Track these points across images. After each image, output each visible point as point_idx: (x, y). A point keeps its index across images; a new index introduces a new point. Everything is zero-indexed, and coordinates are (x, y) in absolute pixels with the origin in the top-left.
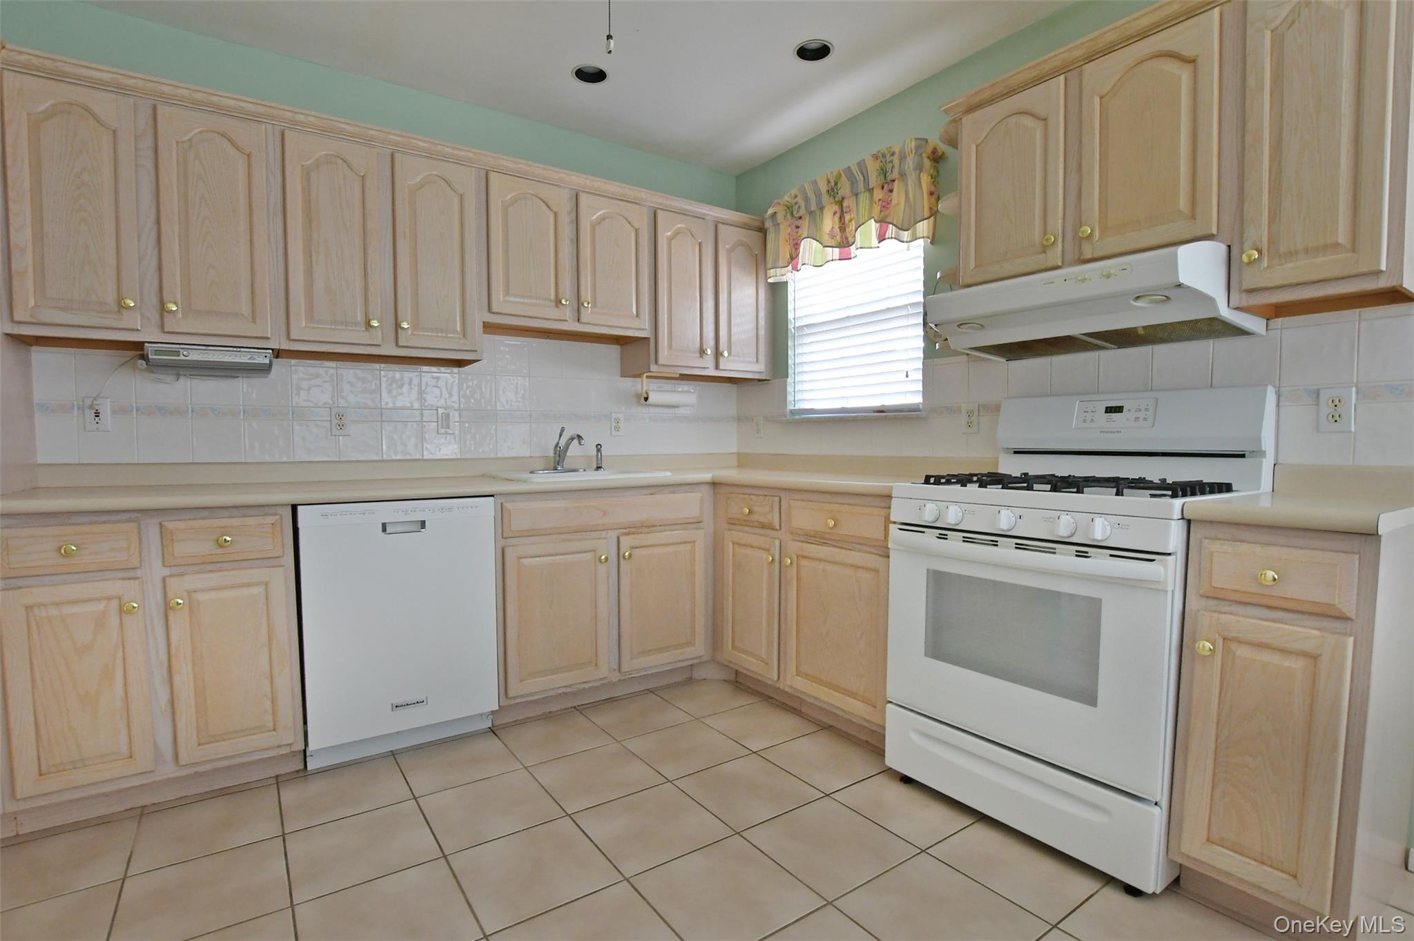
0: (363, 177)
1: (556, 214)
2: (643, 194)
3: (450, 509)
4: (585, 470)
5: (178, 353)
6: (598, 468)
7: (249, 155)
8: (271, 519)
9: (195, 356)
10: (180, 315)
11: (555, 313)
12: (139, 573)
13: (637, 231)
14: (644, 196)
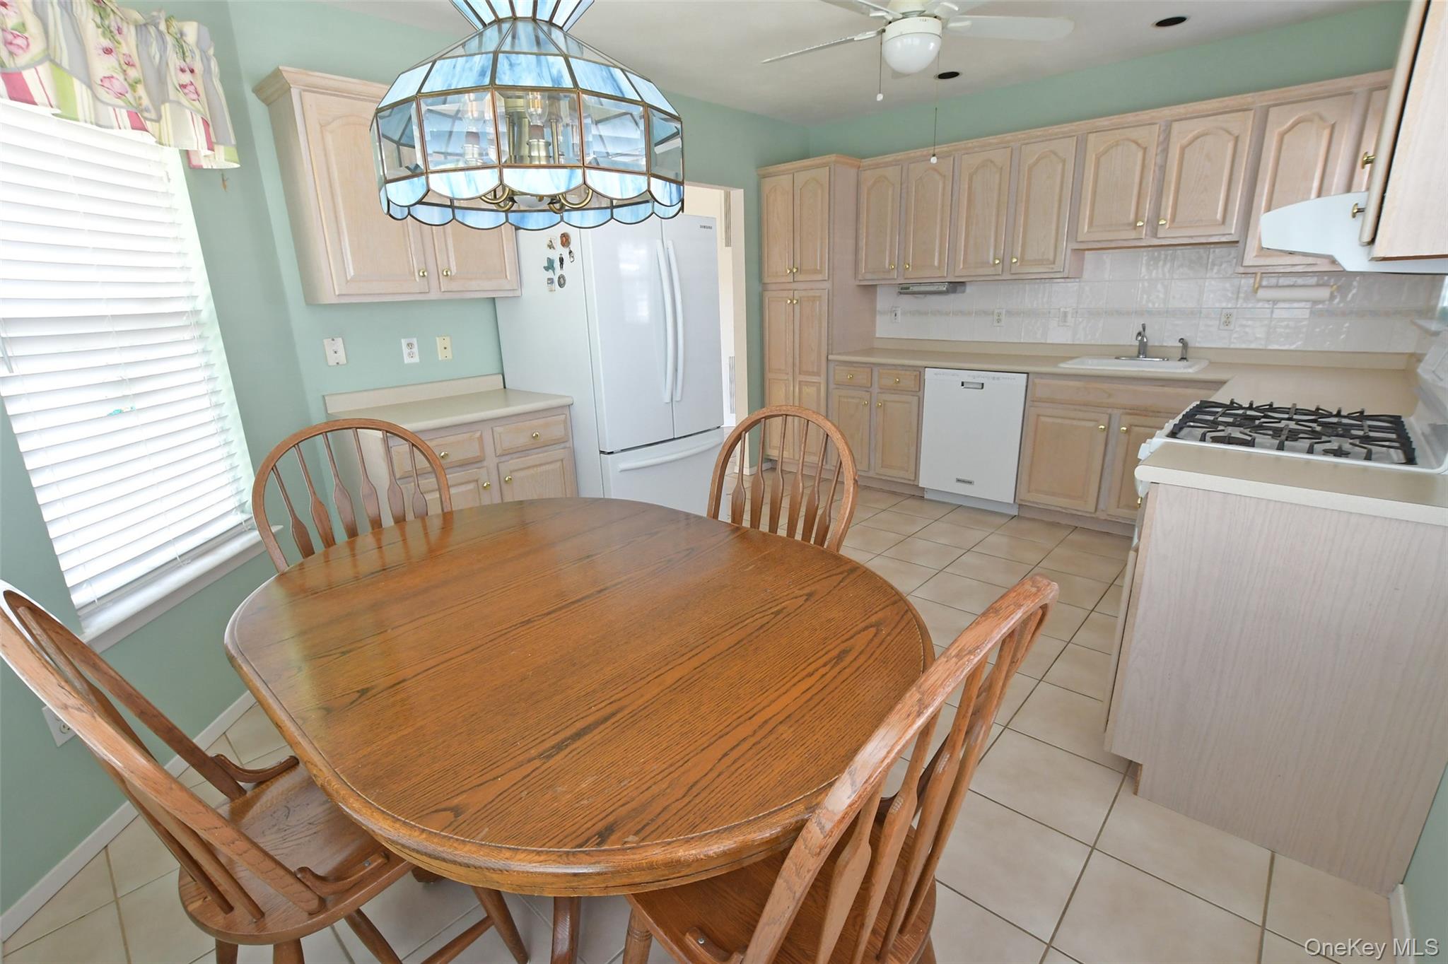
0: (1002, 168)
1: (1145, 149)
2: (1248, 98)
3: (998, 378)
4: (1168, 360)
5: (908, 288)
6: (1183, 359)
7: (945, 176)
8: (915, 373)
9: (916, 289)
10: (910, 269)
11: (1133, 235)
12: (870, 390)
13: (1237, 139)
14: (1250, 100)
